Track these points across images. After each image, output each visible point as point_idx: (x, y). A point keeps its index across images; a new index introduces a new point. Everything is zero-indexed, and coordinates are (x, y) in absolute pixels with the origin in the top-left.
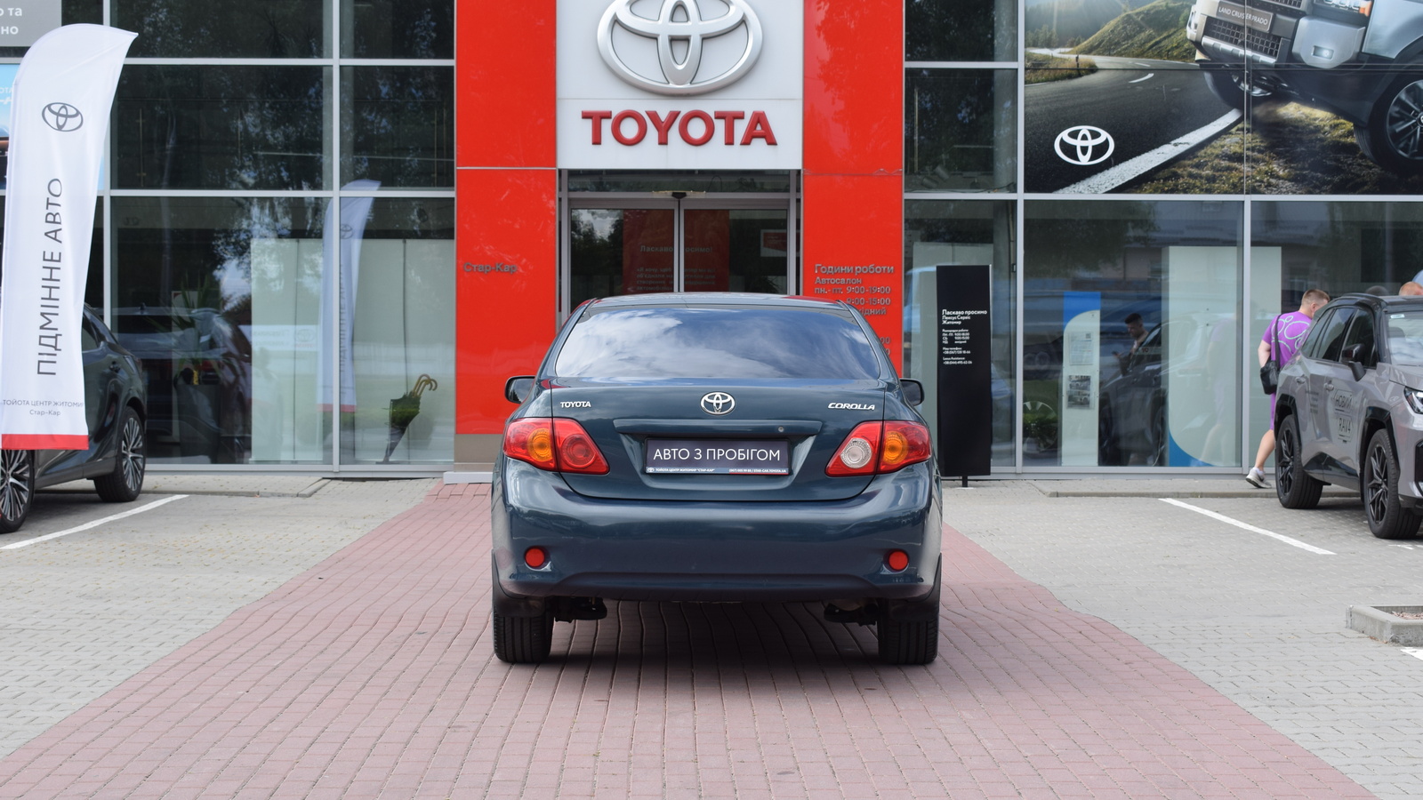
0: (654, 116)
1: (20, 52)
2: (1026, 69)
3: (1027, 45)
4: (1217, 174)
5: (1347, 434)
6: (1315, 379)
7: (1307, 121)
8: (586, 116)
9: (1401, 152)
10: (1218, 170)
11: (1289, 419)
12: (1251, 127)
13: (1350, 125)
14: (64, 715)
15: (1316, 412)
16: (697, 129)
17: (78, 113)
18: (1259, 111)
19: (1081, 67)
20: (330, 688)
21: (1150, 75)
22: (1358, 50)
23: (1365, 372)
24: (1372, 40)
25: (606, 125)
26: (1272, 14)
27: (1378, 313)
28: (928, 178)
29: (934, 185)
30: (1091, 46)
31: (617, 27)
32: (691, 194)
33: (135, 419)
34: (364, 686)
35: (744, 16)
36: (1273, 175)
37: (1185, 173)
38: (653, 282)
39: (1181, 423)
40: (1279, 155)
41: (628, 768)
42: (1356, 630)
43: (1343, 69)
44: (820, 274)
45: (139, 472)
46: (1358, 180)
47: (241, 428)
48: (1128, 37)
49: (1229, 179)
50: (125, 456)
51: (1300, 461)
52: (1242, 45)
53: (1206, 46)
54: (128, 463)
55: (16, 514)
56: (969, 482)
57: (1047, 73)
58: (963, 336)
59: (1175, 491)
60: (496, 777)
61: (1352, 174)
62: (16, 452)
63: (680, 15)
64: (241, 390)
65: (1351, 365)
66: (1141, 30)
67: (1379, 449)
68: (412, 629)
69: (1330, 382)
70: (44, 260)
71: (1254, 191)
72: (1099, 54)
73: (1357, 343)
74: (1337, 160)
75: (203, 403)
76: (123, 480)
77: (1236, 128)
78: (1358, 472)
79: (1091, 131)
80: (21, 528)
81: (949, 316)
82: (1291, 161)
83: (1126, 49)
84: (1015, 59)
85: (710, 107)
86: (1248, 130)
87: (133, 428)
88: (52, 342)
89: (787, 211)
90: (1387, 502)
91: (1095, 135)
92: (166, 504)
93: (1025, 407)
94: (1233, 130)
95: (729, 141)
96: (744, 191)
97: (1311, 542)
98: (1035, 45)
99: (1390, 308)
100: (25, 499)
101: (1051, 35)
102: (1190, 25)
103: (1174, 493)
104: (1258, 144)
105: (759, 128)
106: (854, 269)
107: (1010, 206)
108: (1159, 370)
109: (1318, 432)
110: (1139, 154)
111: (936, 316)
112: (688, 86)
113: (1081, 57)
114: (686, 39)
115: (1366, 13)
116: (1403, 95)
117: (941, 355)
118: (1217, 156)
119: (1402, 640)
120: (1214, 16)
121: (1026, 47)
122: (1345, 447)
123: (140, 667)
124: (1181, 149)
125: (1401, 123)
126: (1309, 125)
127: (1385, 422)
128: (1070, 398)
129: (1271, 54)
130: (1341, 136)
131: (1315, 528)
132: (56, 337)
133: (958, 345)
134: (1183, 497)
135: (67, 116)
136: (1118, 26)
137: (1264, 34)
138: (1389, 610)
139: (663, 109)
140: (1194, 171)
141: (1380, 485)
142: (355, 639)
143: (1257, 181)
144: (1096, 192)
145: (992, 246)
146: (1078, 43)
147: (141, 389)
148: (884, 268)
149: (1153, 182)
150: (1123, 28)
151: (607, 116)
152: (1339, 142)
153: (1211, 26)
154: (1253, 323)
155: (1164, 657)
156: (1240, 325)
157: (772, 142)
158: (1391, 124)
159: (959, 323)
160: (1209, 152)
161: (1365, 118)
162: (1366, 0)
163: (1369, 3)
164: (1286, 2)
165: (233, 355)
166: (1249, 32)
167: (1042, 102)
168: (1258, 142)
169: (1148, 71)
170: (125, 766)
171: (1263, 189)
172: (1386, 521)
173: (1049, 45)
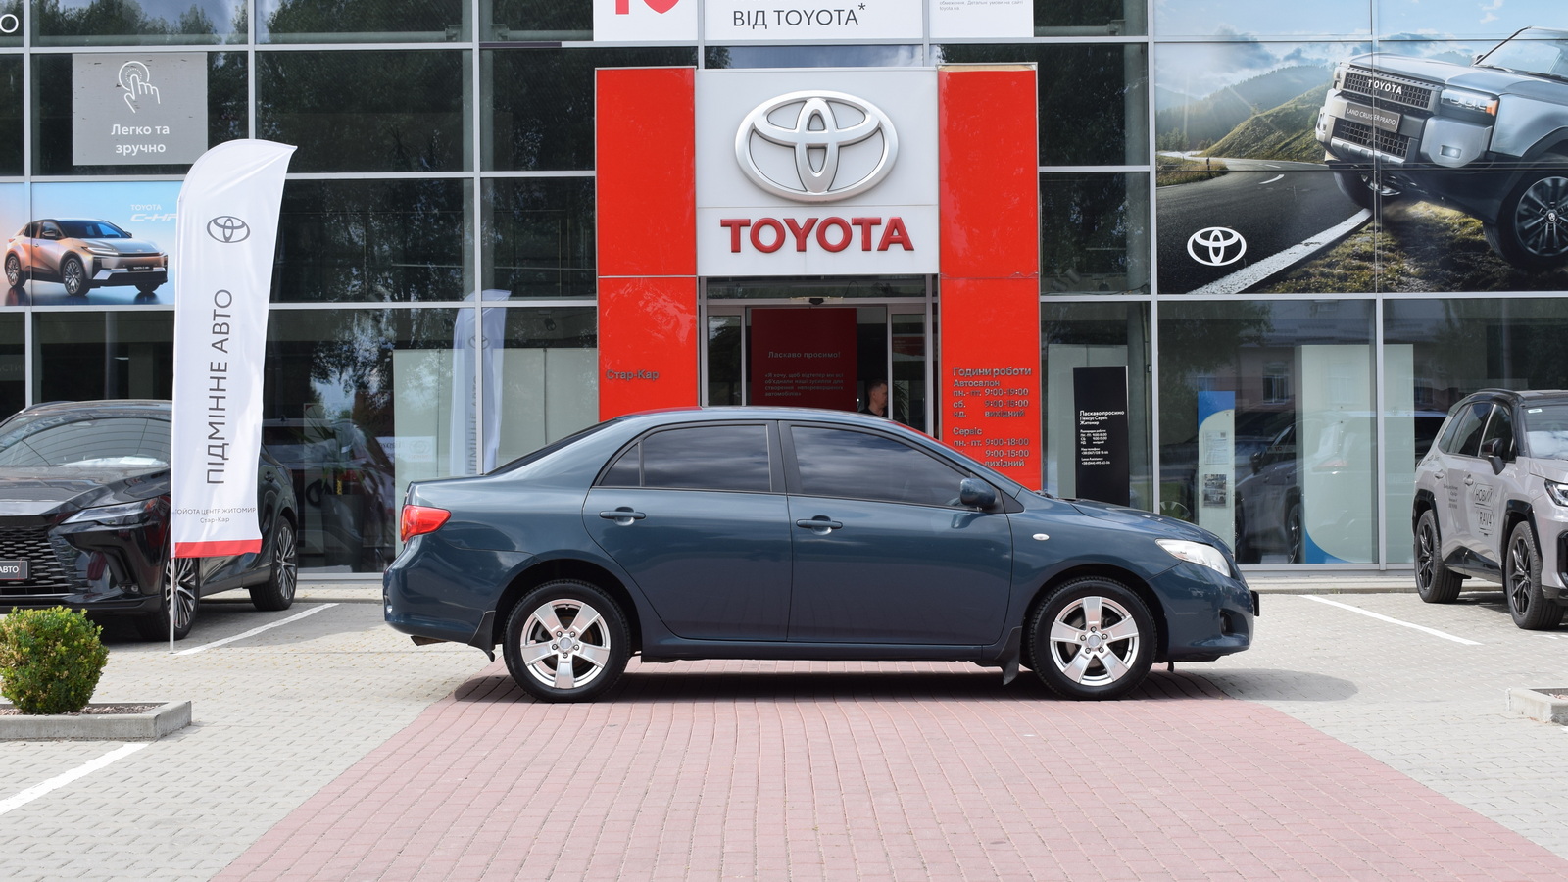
0: (791, 223)
1: (184, 169)
2: (1157, 172)
3: (1158, 149)
4: (1348, 273)
5: (1488, 527)
6: (1452, 473)
7: (1437, 220)
8: (725, 224)
9: (1530, 249)
10: (1350, 270)
11: (1429, 513)
12: (1381, 226)
13: (1479, 223)
15: (1456, 506)
16: (834, 235)
17: (244, 225)
18: (1389, 210)
19: (1212, 169)
20: (544, 775)
21: (1281, 176)
22: (1485, 149)
23: (1505, 466)
24: (1498, 139)
25: (745, 234)
26: (1399, 115)
27: (1516, 406)
28: (1059, 281)
29: (1064, 288)
30: (1222, 148)
31: (755, 136)
32: (828, 300)
33: (288, 528)
34: (575, 773)
35: (880, 123)
36: (1404, 273)
37: (1317, 272)
38: (782, 388)
39: (1317, 521)
40: (1410, 254)
41: (849, 840)
42: (1516, 711)
43: (1471, 168)
44: (958, 376)
45: (292, 580)
46: (1489, 277)
47: (381, 538)
48: (1258, 139)
49: (1361, 278)
50: (279, 565)
51: (1440, 556)
52: (1370, 145)
53: (1336, 147)
54: (282, 572)
55: (183, 621)
57: (1178, 176)
58: (1101, 436)
59: (1314, 587)
60: (726, 849)
61: (1482, 271)
62: (184, 560)
63: (816, 123)
64: (380, 500)
65: (1490, 459)
66: (1270, 129)
67: (1521, 541)
69: (1469, 476)
70: (212, 370)
71: (1386, 289)
72: (1230, 157)
73: (1496, 436)
74: (1467, 258)
75: (345, 513)
76: (278, 588)
77: (1366, 227)
78: (1500, 564)
79: (1222, 232)
80: (191, 636)
81: (1089, 417)
82: (1421, 260)
83: (1256, 151)
84: (1146, 161)
85: (847, 214)
86: (1378, 229)
87: (288, 536)
88: (219, 451)
89: (924, 313)
90: (1531, 594)
91: (1227, 236)
92: (320, 612)
94: (1364, 229)
95: (867, 247)
96: (881, 296)
97: (1456, 633)
98: (1166, 148)
99: (1526, 403)
100: (192, 607)
101: (1182, 138)
102: (1319, 127)
103: (1314, 590)
104: (1389, 243)
105: (896, 233)
106: (992, 371)
107: (1144, 306)
108: (1294, 468)
109: (1457, 524)
110: (1271, 255)
111: (1074, 417)
112: (825, 193)
113: (1211, 159)
114: (824, 148)
115: (1493, 113)
116: (1530, 193)
117: (1079, 456)
118: (1348, 255)
119: (1562, 719)
120: (1343, 117)
121: (1157, 151)
122: (1486, 540)
123: (356, 759)
124: (1313, 249)
125: (1529, 220)
126: (1438, 223)
127: (1526, 514)
128: (1206, 497)
129: (1399, 154)
130: (1470, 234)
131: (1459, 621)
132: (223, 446)
133: (1096, 446)
134: (1322, 593)
135: (233, 228)
136: (1248, 128)
137: (1392, 134)
138: (1546, 692)
139: (801, 217)
140: (1326, 270)
141: (1523, 577)
143: (1388, 279)
144: (1229, 293)
145: (1125, 347)
146: (1209, 146)
147: (292, 499)
148: (1022, 370)
149: (1285, 281)
150: (1253, 131)
151: (746, 223)
152: (1469, 240)
153: (1341, 127)
154: (1386, 419)
155: (1334, 738)
156: (1374, 421)
157: (908, 247)
158: (1520, 221)
159: (1097, 423)
160: (1340, 251)
161: (1494, 216)
162: (1495, 98)
163: (1496, 102)
164: (1413, 103)
165: (373, 466)
166: (1377, 133)
167: (1174, 203)
168: (1388, 241)
169: (1278, 172)
170: (376, 843)
171: (1394, 287)
172: (1530, 612)
173: (1180, 148)
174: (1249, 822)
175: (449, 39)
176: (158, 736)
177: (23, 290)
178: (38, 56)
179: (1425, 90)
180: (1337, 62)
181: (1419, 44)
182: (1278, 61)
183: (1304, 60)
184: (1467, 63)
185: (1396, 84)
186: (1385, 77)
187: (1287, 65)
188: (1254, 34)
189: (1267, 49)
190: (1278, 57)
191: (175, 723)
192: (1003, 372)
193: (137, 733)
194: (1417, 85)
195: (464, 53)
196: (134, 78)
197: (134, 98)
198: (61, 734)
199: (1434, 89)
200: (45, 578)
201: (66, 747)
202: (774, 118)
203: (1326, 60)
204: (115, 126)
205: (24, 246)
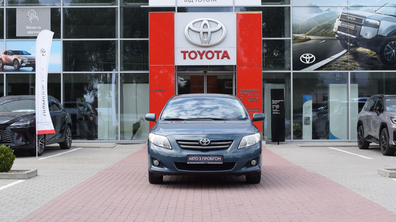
0: (199, 52)
2: (293, 39)
4: (341, 65)
5: (376, 129)
6: (367, 116)
7: (364, 52)
8: (182, 52)
9: (388, 60)
11: (361, 126)
12: (350, 53)
13: (375, 53)
14: (61, 194)
15: (368, 124)
16: (210, 55)
18: (352, 50)
19: (307, 39)
20: (125, 188)
21: (324, 41)
22: (377, 34)
23: (380, 114)
24: (380, 32)
25: (187, 54)
26: (355, 25)
27: (383, 99)
29: (270, 69)
30: (309, 33)
31: (190, 30)
32: (208, 72)
33: (69, 128)
34: (134, 188)
35: (222, 27)
36: (356, 66)
37: (333, 65)
39: (333, 129)
40: (357, 61)
41: (201, 204)
42: (380, 175)
43: (373, 39)
44: (241, 91)
45: (70, 142)
46: (377, 67)
47: (95, 132)
48: (318, 31)
49: (345, 67)
50: (67, 138)
51: (364, 137)
52: (347, 33)
53: (338, 33)
54: (68, 139)
55: (41, 151)
56: (279, 144)
57: (298, 40)
58: (277, 107)
59: (332, 145)
60: (169, 206)
61: (376, 65)
62: (40, 135)
63: (205, 26)
64: (95, 122)
65: (376, 112)
66: (322, 29)
67: (384, 133)
68: (143, 176)
69: (371, 117)
71: (351, 70)
72: (311, 36)
73: (378, 106)
74: (372, 62)
75: (85, 125)
76: (67, 143)
77: (346, 54)
78: (379, 139)
80: (42, 155)
81: (275, 102)
82: (360, 62)
83: (318, 34)
84: (290, 37)
85: (213, 49)
86: (349, 54)
87: (69, 130)
89: (233, 76)
90: (386, 146)
91: (310, 56)
93: (293, 125)
94: (345, 54)
95: (218, 58)
96: (222, 71)
97: (367, 156)
98: (295, 33)
99: (386, 98)
100: (43, 148)
101: (299, 31)
102: (334, 28)
103: (332, 146)
104: (352, 58)
105: (225, 55)
106: (250, 90)
107: (289, 74)
108: (327, 116)
109: (368, 129)
110: (322, 61)
111: (271, 102)
112: (207, 44)
113: (306, 36)
114: (207, 33)
115: (379, 25)
116: (388, 45)
117: (272, 111)
118: (341, 61)
119: (392, 176)
120: (340, 26)
121: (292, 34)
122: (375, 133)
123: (77, 184)
124: (332, 59)
125: (388, 52)
126: (364, 53)
127: (385, 126)
128: (305, 123)
129: (355, 35)
130: (373, 56)
131: (368, 153)
133: (276, 109)
134: (334, 147)
136: (316, 28)
137: (353, 30)
138: (388, 169)
139: (201, 50)
140: (336, 65)
141: (385, 142)
142: (130, 178)
143: (352, 67)
144: (311, 70)
145: (284, 84)
146: (306, 33)
147: (71, 121)
148: (257, 90)
149: (325, 68)
151: (187, 52)
152: (372, 57)
153: (340, 28)
154: (351, 103)
155: (332, 181)
156: (348, 104)
157: (229, 58)
158: (385, 53)
159: (277, 103)
160: (339, 60)
161: (379, 51)
162: (379, 21)
163: (379, 22)
164: (358, 22)
165: (93, 114)
166: (349, 30)
167: (297, 48)
168: (352, 57)
169: (324, 40)
170: (78, 204)
171: (353, 69)
172: (386, 151)
173: (298, 33)
174: (307, 201)
175: (112, 5)
176: (28, 178)
177: (4, 68)
178: (8, 9)
179: (361, 19)
180: (339, 12)
181: (360, 7)
182: (324, 11)
183: (330, 11)
184: (372, 12)
185: (354, 17)
186: (351, 16)
187: (326, 12)
188: (318, 5)
189: (321, 8)
190: (324, 10)
191: (32, 175)
192: (253, 90)
193: (22, 177)
194: (359, 18)
195: (116, 8)
196: (32, 14)
197: (32, 19)
198: (3, 177)
199: (364, 19)
200: (5, 140)
201: (4, 181)
202: (195, 25)
203: (336, 11)
204: (27, 26)
205: (4, 57)
